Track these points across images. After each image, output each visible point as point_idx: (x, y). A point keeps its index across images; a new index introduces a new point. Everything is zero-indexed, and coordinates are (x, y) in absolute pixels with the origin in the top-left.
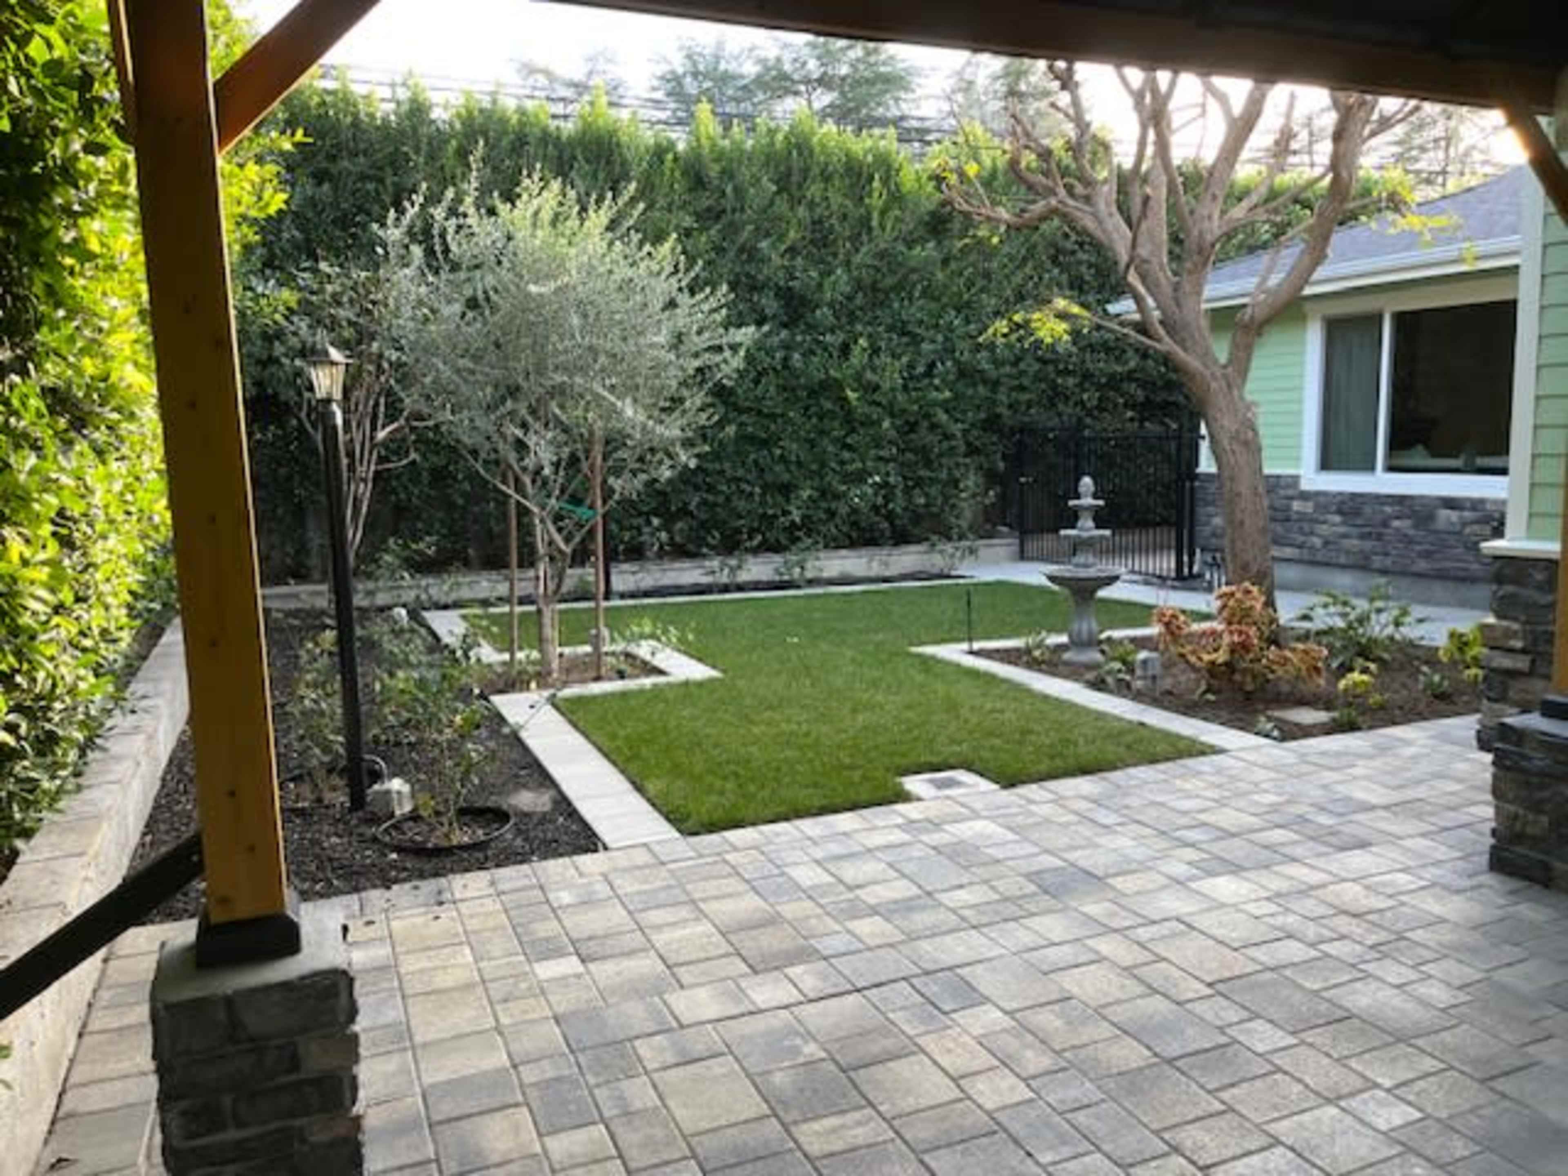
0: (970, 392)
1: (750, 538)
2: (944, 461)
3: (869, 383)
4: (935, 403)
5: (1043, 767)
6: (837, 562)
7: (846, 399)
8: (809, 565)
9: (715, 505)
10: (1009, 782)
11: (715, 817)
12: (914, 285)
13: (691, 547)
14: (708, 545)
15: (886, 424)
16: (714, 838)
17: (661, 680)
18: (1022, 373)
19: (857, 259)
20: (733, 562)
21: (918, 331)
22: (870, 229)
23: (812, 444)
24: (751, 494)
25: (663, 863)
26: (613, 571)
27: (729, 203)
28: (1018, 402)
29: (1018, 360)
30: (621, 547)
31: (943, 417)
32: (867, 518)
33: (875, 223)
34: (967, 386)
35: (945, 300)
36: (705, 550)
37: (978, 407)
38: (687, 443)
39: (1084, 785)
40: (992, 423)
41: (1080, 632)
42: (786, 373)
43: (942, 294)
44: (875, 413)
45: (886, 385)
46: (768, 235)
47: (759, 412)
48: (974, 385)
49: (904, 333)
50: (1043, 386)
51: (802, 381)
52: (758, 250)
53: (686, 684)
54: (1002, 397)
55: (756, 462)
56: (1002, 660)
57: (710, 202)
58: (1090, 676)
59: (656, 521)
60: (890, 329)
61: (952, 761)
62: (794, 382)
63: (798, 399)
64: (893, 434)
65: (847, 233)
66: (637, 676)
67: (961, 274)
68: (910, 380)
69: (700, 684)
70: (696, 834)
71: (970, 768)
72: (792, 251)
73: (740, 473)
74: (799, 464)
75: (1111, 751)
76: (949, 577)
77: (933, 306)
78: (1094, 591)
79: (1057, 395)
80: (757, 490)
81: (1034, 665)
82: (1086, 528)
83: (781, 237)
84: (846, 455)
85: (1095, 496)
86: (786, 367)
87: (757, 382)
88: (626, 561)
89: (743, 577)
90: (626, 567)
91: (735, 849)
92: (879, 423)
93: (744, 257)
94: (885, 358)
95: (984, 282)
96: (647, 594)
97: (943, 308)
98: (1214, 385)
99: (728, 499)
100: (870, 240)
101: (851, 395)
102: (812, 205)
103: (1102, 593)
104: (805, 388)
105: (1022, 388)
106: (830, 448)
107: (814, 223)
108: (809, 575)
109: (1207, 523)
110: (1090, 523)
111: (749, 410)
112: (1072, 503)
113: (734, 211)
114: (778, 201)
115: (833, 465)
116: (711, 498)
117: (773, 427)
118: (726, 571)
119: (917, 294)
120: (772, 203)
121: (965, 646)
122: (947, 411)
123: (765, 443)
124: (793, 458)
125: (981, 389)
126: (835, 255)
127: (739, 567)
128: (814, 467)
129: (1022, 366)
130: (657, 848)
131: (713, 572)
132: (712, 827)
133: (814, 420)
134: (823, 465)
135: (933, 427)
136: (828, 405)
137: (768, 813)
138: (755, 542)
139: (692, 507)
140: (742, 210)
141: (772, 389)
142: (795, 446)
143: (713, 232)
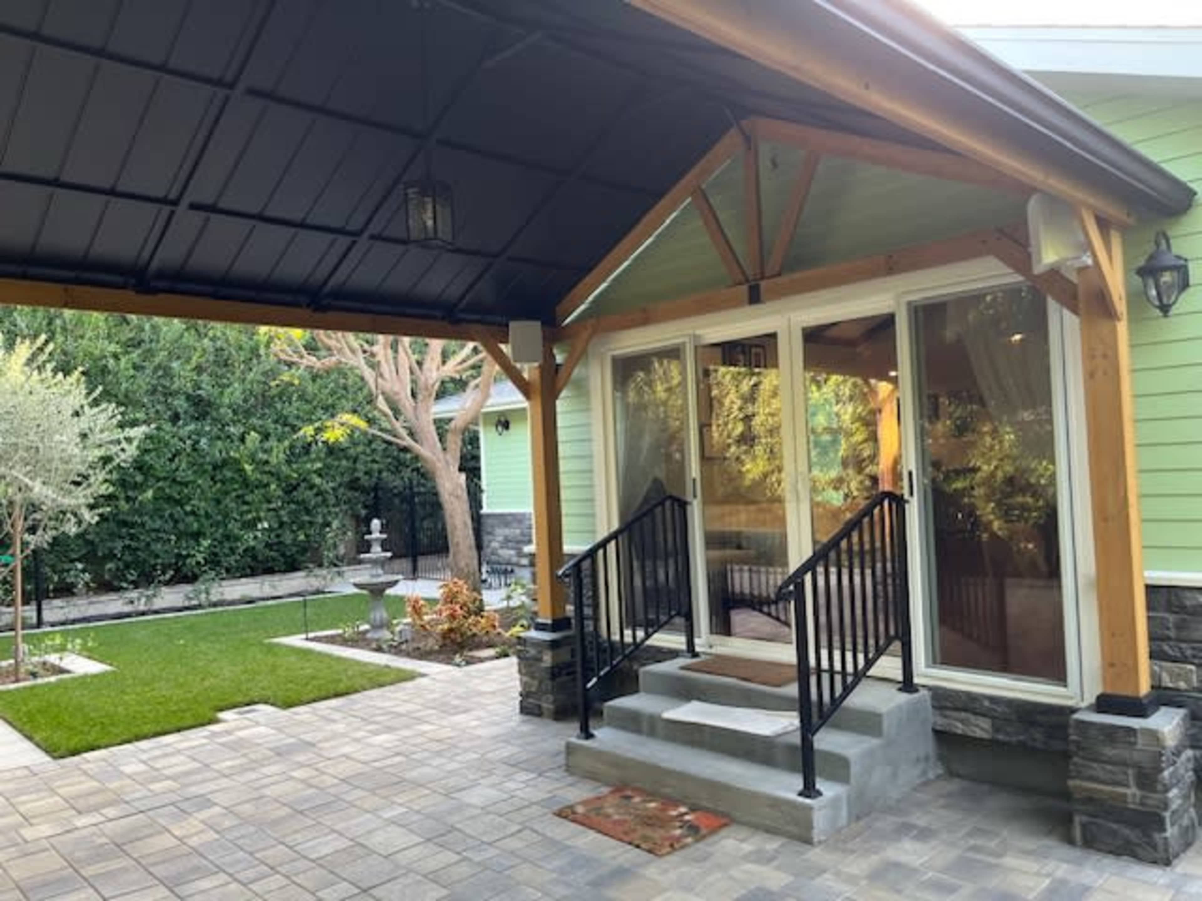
0: (336, 463)
1: (164, 573)
2: (319, 510)
3: (261, 460)
4: (309, 472)
5: (312, 696)
6: (238, 588)
7: (243, 470)
8: (213, 591)
9: (137, 549)
10: (288, 705)
11: (79, 746)
12: (292, 395)
13: (116, 583)
14: (126, 581)
15: (273, 487)
16: (76, 759)
17: (65, 676)
18: (374, 451)
19: (251, 376)
20: (150, 593)
21: (296, 423)
22: (259, 356)
23: (218, 502)
24: (169, 540)
25: (36, 775)
26: (44, 606)
27: (146, 336)
28: (371, 470)
29: (370, 442)
30: (51, 587)
31: (317, 480)
32: (264, 553)
33: (262, 351)
34: (334, 460)
35: (315, 403)
36: (125, 585)
37: (342, 474)
38: (91, 507)
39: (334, 702)
40: (353, 485)
41: (375, 620)
42: (195, 454)
43: (314, 399)
44: (265, 479)
45: (274, 460)
46: (179, 358)
47: (174, 480)
48: (339, 459)
49: (285, 425)
50: (389, 460)
51: (208, 459)
52: (170, 368)
53: (85, 677)
54: (360, 466)
55: (171, 515)
56: (327, 642)
57: (131, 335)
58: (374, 646)
59: (80, 566)
60: (276, 422)
61: (256, 700)
62: (201, 460)
63: (205, 471)
64: (280, 493)
65: (242, 359)
66: (47, 676)
67: (326, 387)
68: (292, 457)
69: (95, 676)
70: (62, 757)
71: (266, 703)
72: (199, 369)
73: (158, 524)
74: (208, 516)
75: (358, 682)
76: (323, 592)
77: (307, 407)
78: (383, 590)
79: (401, 464)
80: (173, 537)
81: (344, 641)
82: (377, 551)
83: (188, 360)
84: (245, 508)
85: (381, 532)
86: (195, 450)
87: (171, 460)
88: (55, 597)
89: (158, 603)
90: (57, 602)
91: (88, 762)
92: (267, 485)
93: (160, 373)
94: (272, 442)
95: (344, 392)
96: (74, 622)
97: (315, 408)
98: (439, 465)
99: (148, 544)
100: (259, 363)
101: (248, 468)
102: (213, 339)
103: (389, 592)
104: (209, 463)
105: (374, 461)
106: (233, 505)
107: (217, 350)
108: (214, 598)
109: (488, 546)
110: (379, 549)
111: (165, 479)
112: (367, 537)
113: (151, 341)
114: (186, 334)
115: (235, 515)
116: (134, 544)
117: (186, 491)
118: (143, 600)
119: (294, 399)
120: (182, 336)
121: (304, 636)
122: (320, 475)
123: (179, 503)
124: (202, 512)
125: (344, 463)
126: (233, 373)
127: (154, 596)
128: (219, 518)
129: (374, 446)
130: (32, 768)
131: (132, 602)
132: (75, 753)
133: (219, 485)
134: (226, 516)
135: (312, 487)
136: (229, 474)
137: (119, 740)
138: (168, 576)
139: (118, 552)
140: (158, 341)
141: (184, 465)
142: (203, 504)
143: (134, 355)
